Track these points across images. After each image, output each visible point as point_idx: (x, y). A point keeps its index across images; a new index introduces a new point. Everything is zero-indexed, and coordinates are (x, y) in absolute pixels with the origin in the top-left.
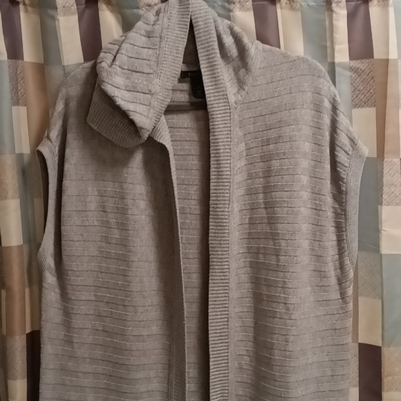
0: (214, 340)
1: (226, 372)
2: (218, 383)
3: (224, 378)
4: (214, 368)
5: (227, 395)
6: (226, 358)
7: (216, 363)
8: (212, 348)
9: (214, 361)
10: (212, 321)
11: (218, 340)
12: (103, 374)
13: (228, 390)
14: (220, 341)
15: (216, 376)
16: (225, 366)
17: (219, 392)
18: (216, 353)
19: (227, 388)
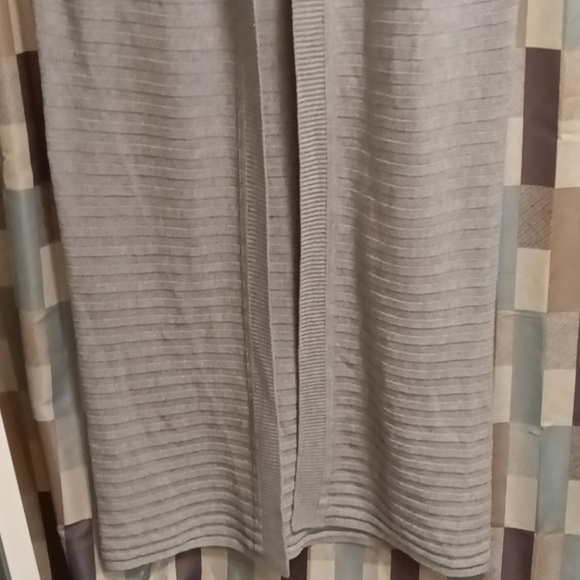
0: (302, 53)
1: (323, 102)
2: (309, 119)
3: (320, 112)
4: (303, 97)
5: (323, 137)
6: (321, 81)
7: (306, 88)
8: (300, 64)
9: (304, 86)
10: (299, 22)
11: (308, 52)
12: (140, 114)
13: (325, 129)
14: (312, 54)
15: (307, 109)
16: (321, 94)
17: (312, 133)
18: (305, 72)
19: (323, 127)
